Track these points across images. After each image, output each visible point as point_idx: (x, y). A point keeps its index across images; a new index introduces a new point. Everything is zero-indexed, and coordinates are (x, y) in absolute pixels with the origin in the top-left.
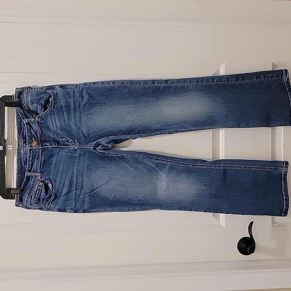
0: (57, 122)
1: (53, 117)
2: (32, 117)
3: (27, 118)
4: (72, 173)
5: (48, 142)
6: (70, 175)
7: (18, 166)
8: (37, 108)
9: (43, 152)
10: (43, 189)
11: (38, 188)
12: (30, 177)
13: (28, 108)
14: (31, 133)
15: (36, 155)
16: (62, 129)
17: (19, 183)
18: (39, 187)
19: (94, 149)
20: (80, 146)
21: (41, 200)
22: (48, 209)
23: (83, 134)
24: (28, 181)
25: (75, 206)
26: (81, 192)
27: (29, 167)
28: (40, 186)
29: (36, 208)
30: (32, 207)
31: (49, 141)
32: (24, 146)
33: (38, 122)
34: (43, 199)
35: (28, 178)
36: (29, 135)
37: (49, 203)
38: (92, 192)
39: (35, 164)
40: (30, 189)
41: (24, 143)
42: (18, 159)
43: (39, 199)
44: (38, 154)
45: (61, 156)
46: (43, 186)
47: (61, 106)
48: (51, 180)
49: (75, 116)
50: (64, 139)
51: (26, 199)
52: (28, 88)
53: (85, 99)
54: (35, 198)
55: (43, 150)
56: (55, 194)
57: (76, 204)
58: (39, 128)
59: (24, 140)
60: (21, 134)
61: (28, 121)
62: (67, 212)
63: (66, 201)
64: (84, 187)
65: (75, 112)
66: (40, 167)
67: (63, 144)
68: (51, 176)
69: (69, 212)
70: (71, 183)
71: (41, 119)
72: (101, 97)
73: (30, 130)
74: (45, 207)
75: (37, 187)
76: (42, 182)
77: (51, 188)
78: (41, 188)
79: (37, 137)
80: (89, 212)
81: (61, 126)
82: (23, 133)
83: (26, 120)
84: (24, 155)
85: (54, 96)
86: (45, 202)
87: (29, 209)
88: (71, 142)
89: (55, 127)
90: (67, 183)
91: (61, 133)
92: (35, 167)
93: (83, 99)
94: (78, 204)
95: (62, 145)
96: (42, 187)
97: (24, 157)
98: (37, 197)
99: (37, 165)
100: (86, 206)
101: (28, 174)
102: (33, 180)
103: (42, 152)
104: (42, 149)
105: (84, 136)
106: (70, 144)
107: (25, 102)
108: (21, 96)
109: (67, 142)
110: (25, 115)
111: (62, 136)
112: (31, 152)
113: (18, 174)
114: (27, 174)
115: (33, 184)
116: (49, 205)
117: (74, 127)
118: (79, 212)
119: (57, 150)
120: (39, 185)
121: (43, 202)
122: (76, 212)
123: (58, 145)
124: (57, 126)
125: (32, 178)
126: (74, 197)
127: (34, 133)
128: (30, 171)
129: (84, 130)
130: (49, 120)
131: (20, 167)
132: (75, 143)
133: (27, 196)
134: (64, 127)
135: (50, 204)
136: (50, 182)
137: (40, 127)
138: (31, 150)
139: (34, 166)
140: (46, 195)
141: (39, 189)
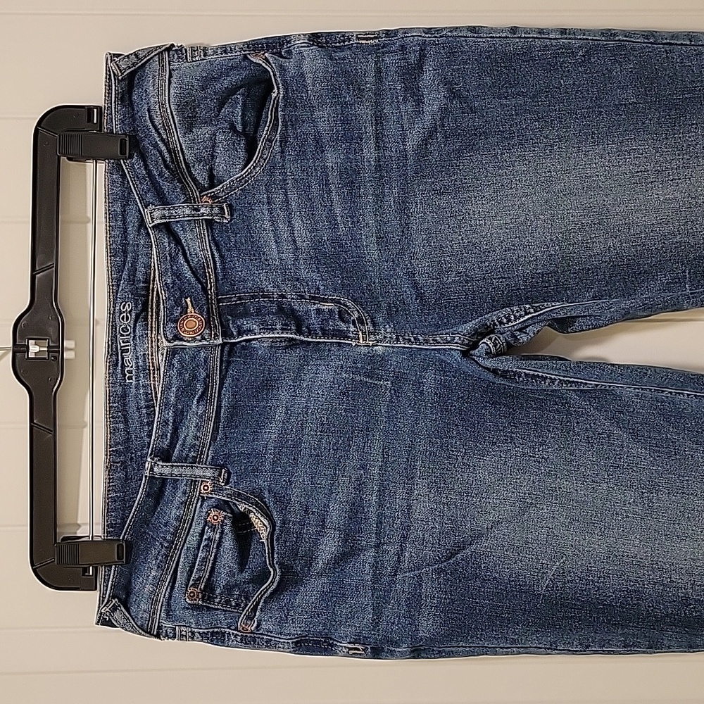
0: (297, 223)
1: (278, 199)
2: (182, 198)
3: (163, 201)
4: (363, 467)
5: (252, 314)
6: (350, 475)
7: (113, 432)
8: (213, 147)
9: (229, 363)
10: (228, 543)
11: (202, 534)
12: (164, 481)
13: (169, 151)
14: (178, 275)
15: (194, 377)
16: (319, 258)
17: (115, 510)
18: (208, 533)
19: (465, 354)
20: (397, 339)
21: (218, 591)
22: (249, 641)
23: (415, 285)
24: (157, 503)
25: (376, 624)
26: (399, 555)
27: (164, 435)
28: (213, 528)
29: (193, 633)
30: (174, 630)
31: (259, 312)
32: (138, 334)
33: (210, 223)
34: (229, 589)
35: (159, 489)
36: (169, 281)
37: (255, 609)
38: (453, 555)
39: (192, 420)
40: (164, 539)
41: (136, 321)
42: (111, 397)
43: (210, 587)
44: (203, 375)
45: (310, 389)
46: (227, 529)
47: (318, 139)
48: (262, 499)
49: (380, 196)
50: (325, 307)
51: (149, 588)
52: (162, 52)
53: (426, 109)
54: (191, 583)
55: (231, 353)
56: (281, 564)
57: (378, 612)
58: (214, 248)
59: (140, 307)
60: (125, 276)
61: (164, 217)
62: (335, 654)
63: (331, 597)
64: (417, 532)
65: (381, 178)
66: (214, 439)
67: (322, 329)
68: (262, 482)
69: (348, 655)
70: (355, 511)
71: (222, 209)
72: (504, 101)
73: (173, 259)
74: (236, 629)
75: (199, 530)
76: (221, 506)
77: (264, 534)
78: (218, 536)
79: (205, 290)
80: (441, 654)
81: (316, 244)
82: (134, 269)
83: (156, 214)
84: (138, 377)
85: (286, 90)
86: (238, 605)
87: (158, 636)
88: (360, 320)
89: (287, 247)
90: (337, 513)
91: (315, 276)
92: (191, 434)
93: (418, 110)
94: (389, 613)
95: (316, 335)
96: (222, 533)
97: (137, 387)
98: (199, 579)
99: (198, 427)
100: (427, 626)
101: (156, 469)
102: (179, 497)
103: (226, 364)
104: (226, 349)
105: (420, 296)
106: (352, 329)
107: (156, 121)
108: (135, 97)
109: (342, 318)
110: (156, 189)
111: (318, 289)
112: (175, 361)
113: (110, 468)
114: (152, 470)
115: (179, 519)
116: (252, 619)
117: (373, 252)
118: (392, 655)
119: (294, 356)
120: (206, 523)
121: (228, 602)
122: (377, 653)
123: (299, 332)
124: (294, 241)
125: (175, 488)
126: (369, 578)
127: (189, 274)
128: (165, 456)
129: (421, 265)
130: (261, 213)
131: (121, 437)
132: (374, 324)
133: (154, 573)
134: (328, 248)
135: (258, 613)
136: (261, 508)
137: (217, 245)
138: (173, 352)
139: (188, 432)
140: (241, 571)
141: (209, 539)
